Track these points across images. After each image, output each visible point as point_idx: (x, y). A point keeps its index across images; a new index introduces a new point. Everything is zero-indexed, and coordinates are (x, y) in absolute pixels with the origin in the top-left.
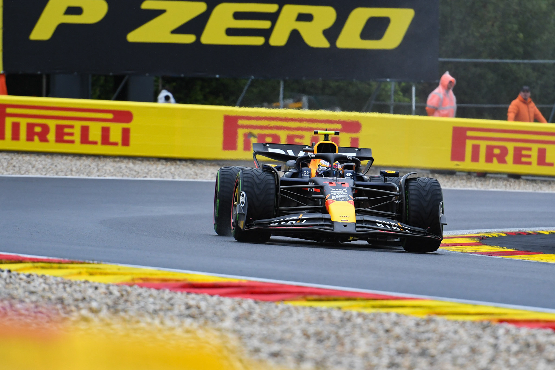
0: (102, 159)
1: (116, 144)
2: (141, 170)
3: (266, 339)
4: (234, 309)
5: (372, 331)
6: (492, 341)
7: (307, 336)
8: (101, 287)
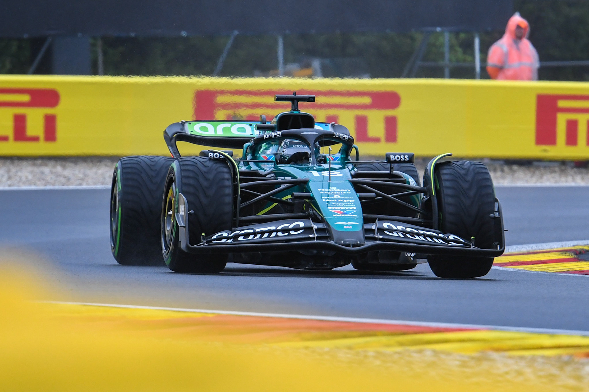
0: (16, 162)
1: (35, 139)
2: (74, 175)
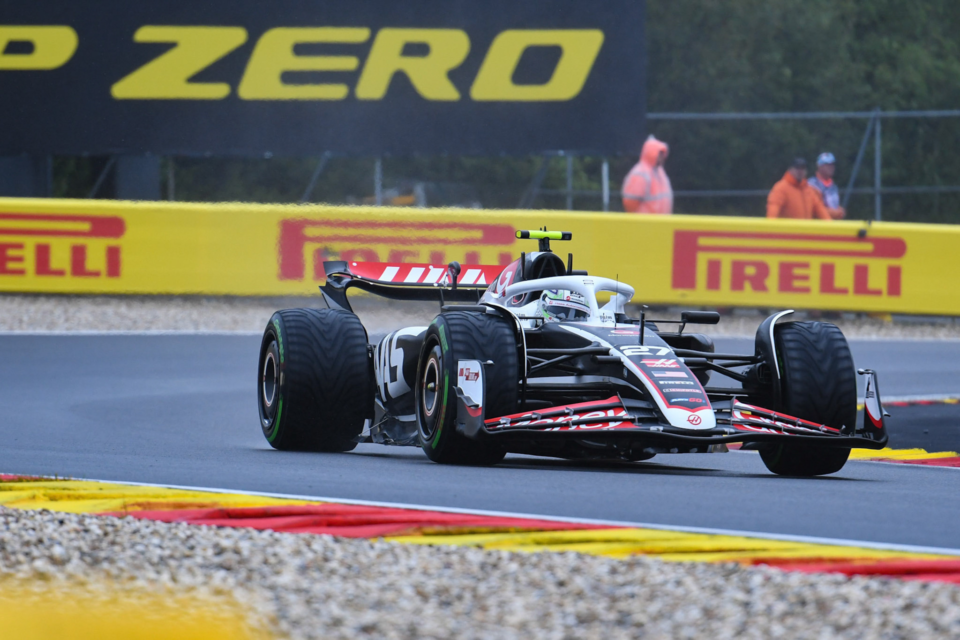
0: (74, 301)
1: (96, 274)
2: (141, 316)
3: (351, 603)
4: (298, 553)
5: (534, 584)
6: (741, 596)
7: (424, 597)
8: (70, 521)
